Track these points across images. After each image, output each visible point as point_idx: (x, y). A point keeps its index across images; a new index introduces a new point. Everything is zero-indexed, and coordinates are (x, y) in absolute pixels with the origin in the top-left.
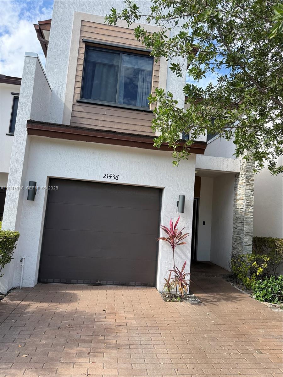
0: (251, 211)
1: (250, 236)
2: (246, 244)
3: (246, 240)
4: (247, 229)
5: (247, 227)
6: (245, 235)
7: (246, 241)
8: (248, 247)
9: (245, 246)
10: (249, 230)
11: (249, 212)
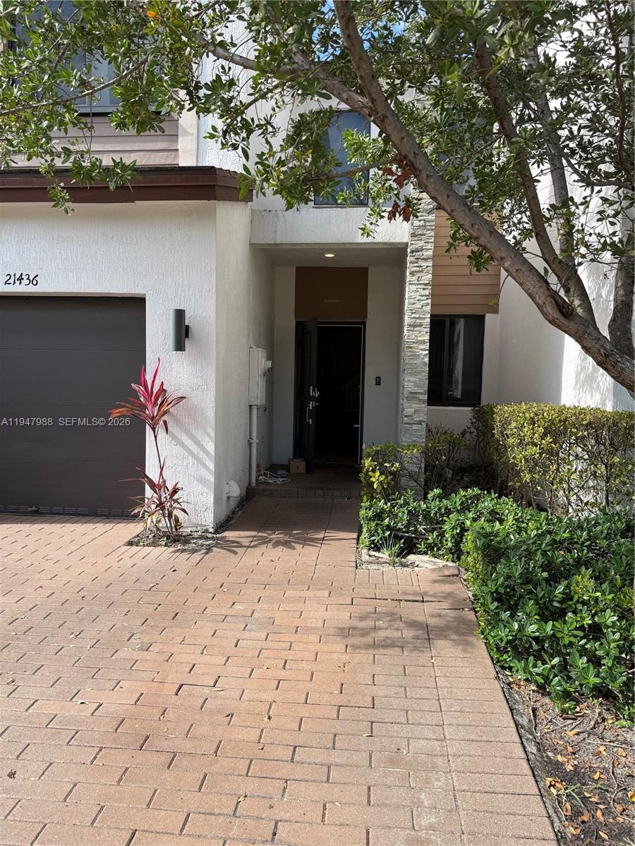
0: (422, 339)
1: (420, 400)
2: (409, 421)
3: (408, 411)
4: (411, 385)
5: (411, 379)
6: (408, 400)
7: (410, 414)
8: (415, 427)
9: (407, 425)
10: (419, 386)
11: (416, 343)
